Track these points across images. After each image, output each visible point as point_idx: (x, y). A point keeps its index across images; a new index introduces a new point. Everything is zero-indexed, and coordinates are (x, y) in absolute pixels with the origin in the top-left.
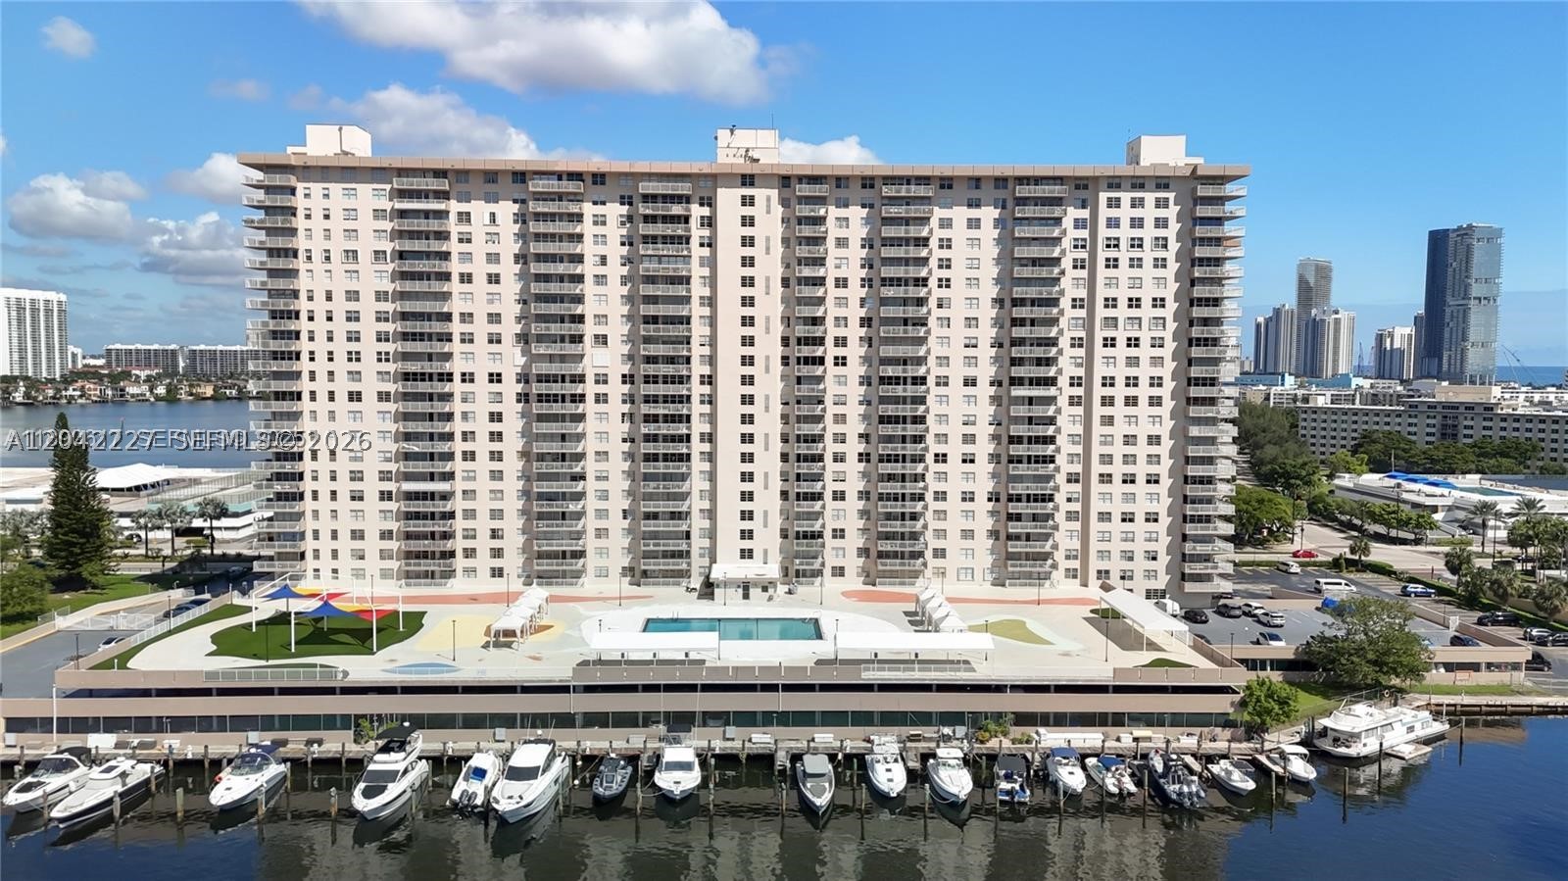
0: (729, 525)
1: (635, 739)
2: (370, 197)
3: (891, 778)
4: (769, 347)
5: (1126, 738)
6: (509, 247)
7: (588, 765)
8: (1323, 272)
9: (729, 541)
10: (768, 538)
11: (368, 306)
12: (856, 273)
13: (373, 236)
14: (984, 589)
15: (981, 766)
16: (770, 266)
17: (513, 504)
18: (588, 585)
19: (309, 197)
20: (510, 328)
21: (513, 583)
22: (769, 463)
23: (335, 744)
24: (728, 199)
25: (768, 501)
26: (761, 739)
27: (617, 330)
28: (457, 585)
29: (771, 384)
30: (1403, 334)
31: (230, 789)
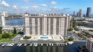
0: (44, 32)
1: (40, 43)
2: (28, 18)
3: (50, 45)
4: (46, 24)
5: (60, 43)
6: (34, 20)
7: (38, 44)
8: (81, 10)
9: (44, 33)
10: (46, 33)
11: (28, 23)
12: (50, 21)
13: (28, 20)
14: (56, 35)
15: (54, 44)
16: (46, 21)
17: (35, 31)
18: (38, 35)
19: (26, 18)
20: (35, 24)
21: (35, 35)
22: (46, 30)
23: (28, 43)
24: (44, 18)
25: (46, 31)
26: (45, 43)
27: (39, 24)
28: (32, 35)
29: (46, 26)
30: (85, 14)
31: (25, 45)
